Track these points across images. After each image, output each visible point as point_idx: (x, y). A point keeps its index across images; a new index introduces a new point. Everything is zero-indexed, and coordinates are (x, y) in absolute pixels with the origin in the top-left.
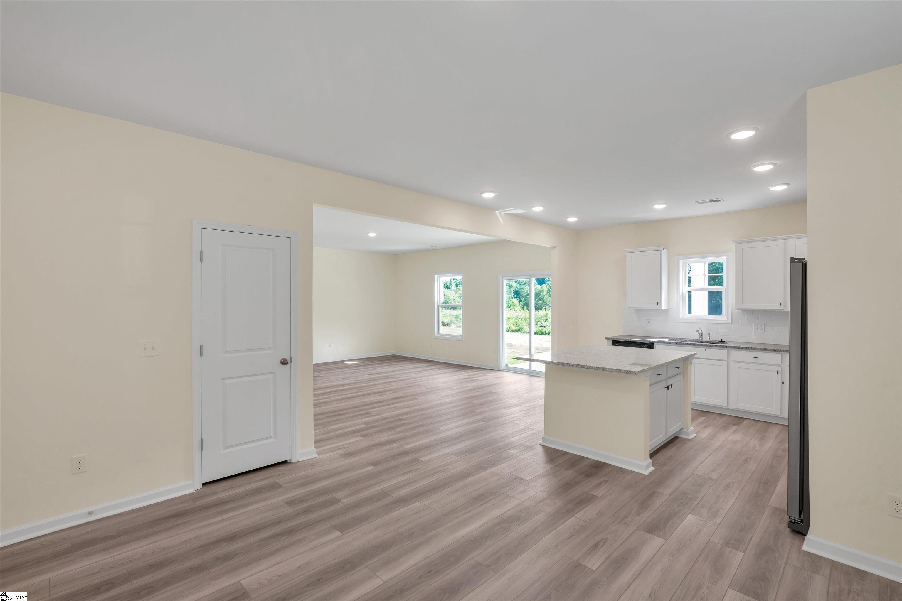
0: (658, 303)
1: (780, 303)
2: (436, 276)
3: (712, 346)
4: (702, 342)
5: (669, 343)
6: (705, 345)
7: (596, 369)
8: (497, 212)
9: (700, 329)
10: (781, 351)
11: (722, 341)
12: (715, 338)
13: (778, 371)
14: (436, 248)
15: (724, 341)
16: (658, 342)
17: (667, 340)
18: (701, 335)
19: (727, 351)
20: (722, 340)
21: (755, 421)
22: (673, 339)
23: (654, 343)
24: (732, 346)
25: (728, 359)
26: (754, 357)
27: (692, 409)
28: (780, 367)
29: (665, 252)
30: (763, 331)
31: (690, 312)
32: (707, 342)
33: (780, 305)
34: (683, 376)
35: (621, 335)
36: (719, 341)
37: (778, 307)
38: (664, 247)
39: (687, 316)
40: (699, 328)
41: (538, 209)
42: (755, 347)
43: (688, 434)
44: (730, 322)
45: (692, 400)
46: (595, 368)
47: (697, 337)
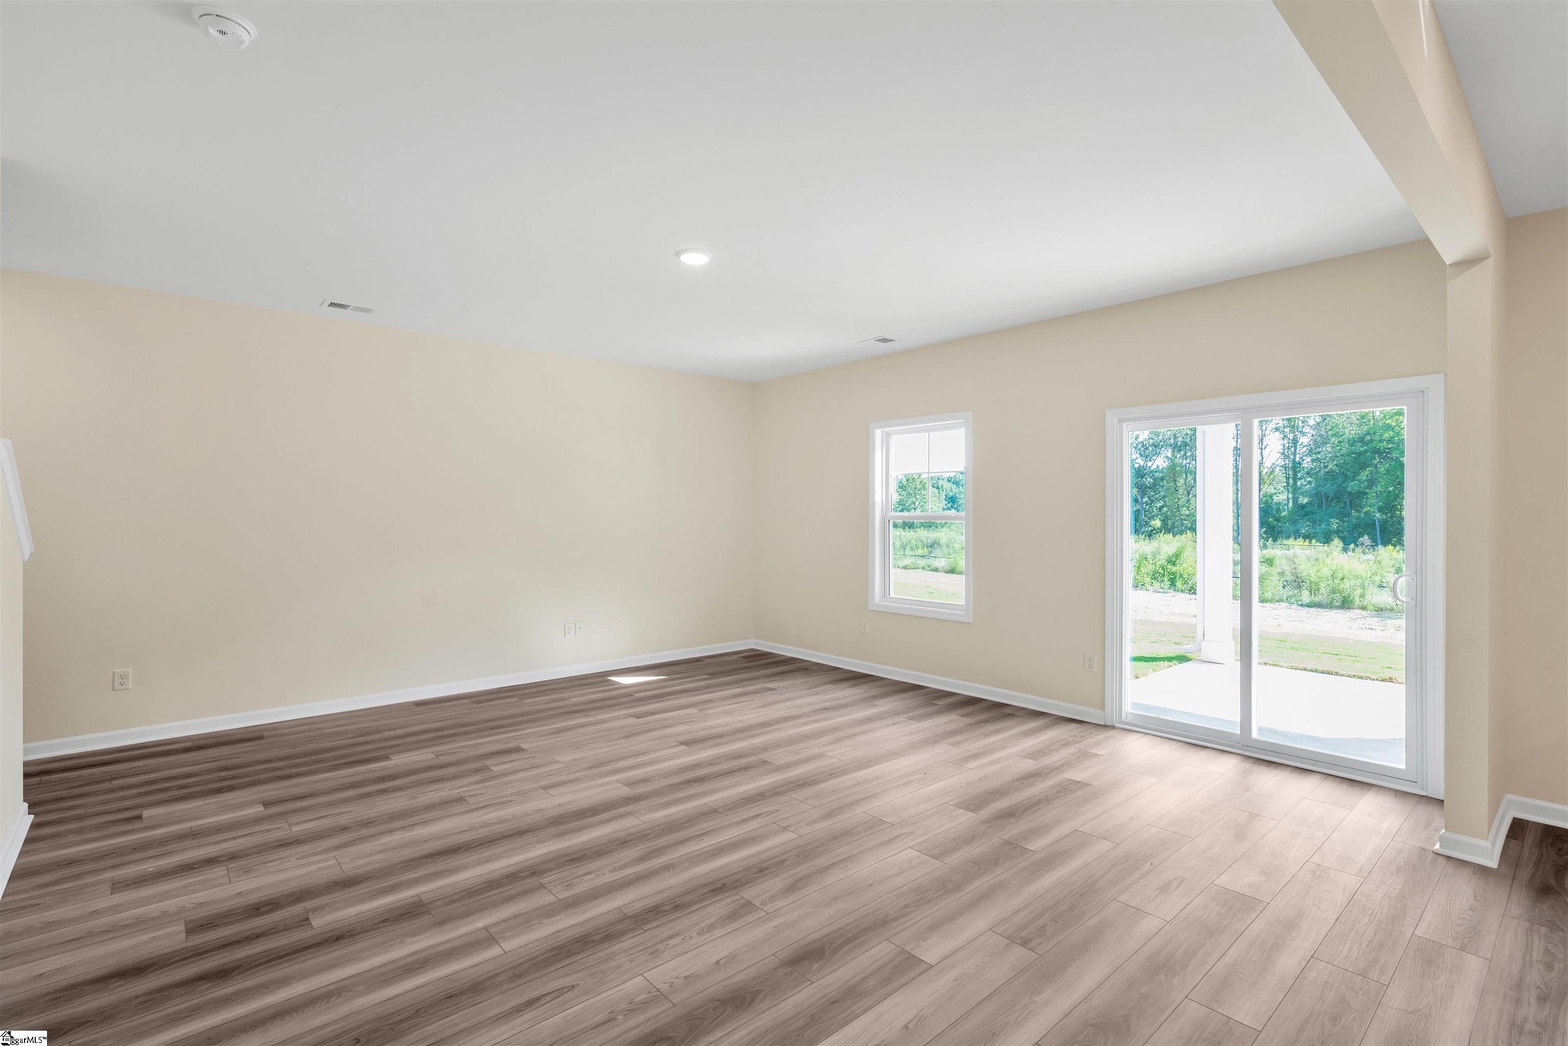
2: (878, 434)
14: (883, 344)
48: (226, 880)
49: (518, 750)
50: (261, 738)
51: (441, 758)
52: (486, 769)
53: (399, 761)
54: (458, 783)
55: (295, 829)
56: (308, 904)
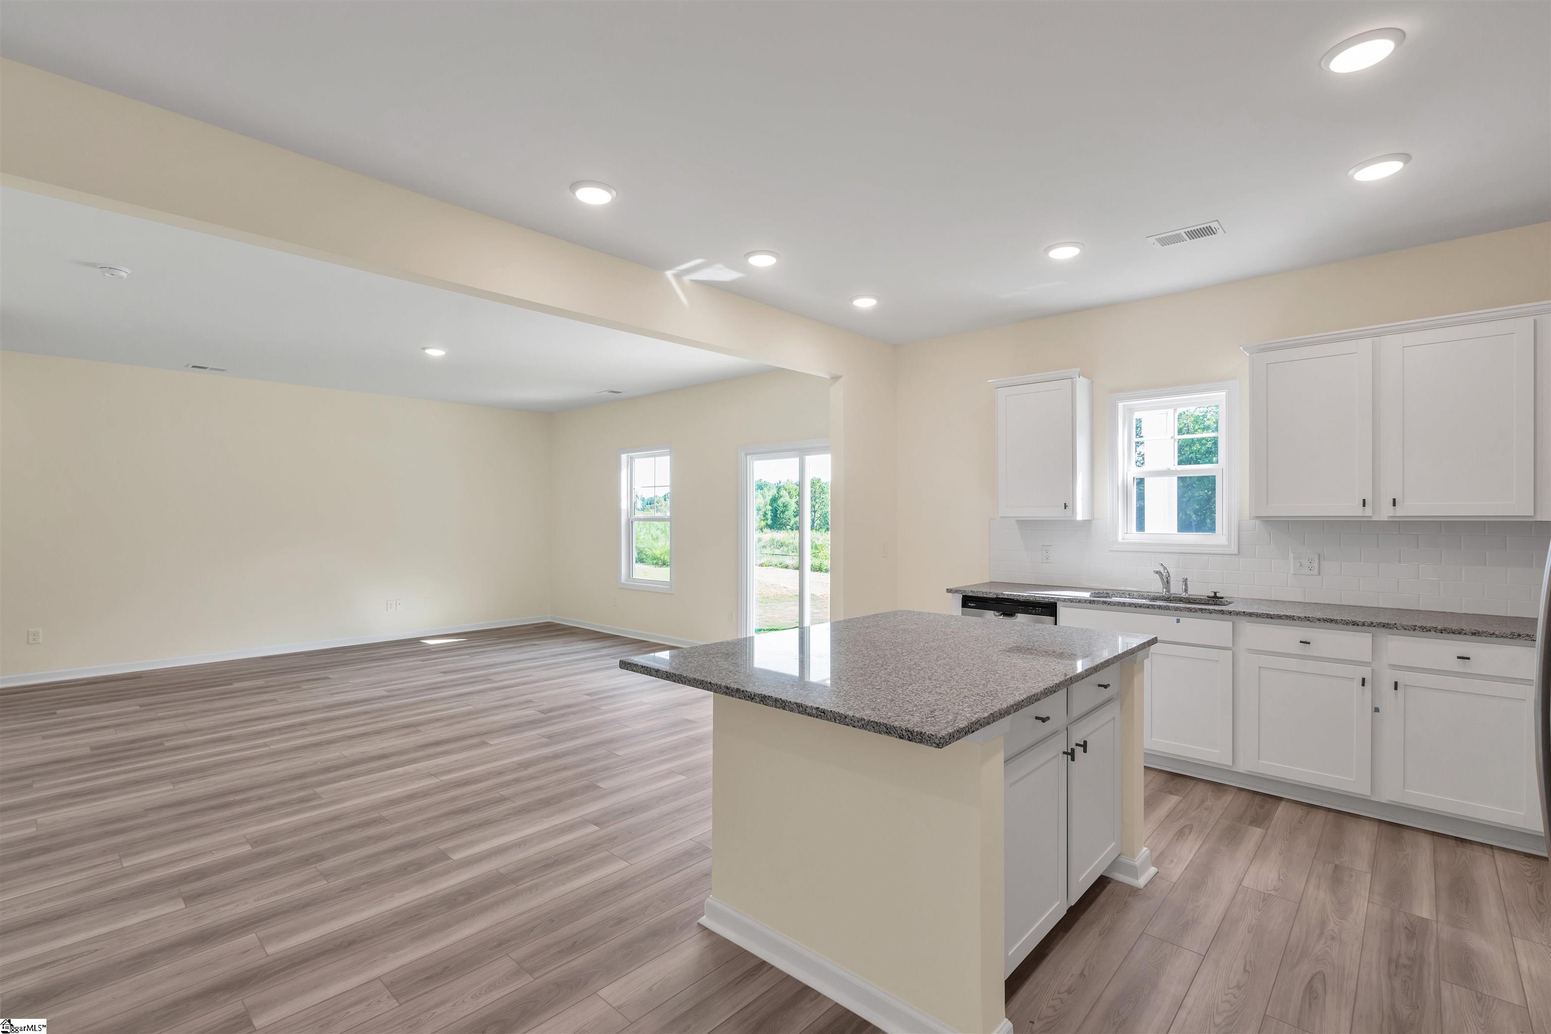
0: (1066, 506)
1: (1364, 500)
2: (624, 457)
3: (1196, 610)
4: (1168, 598)
5: (1090, 603)
6: (1177, 609)
7: (817, 717)
8: (669, 274)
9: (1165, 568)
10: (1371, 624)
11: (1215, 599)
12: (1199, 590)
13: (1364, 680)
14: (615, 394)
15: (1222, 598)
16: (1064, 600)
17: (1086, 595)
18: (1167, 581)
19: (1231, 623)
20: (1215, 593)
21: (1303, 807)
22: (1102, 592)
23: (1056, 603)
24: (1244, 612)
25: (1233, 645)
26: (1301, 642)
27: (1145, 767)
28: (1370, 668)
29: (1082, 384)
30: (1316, 572)
31: (1141, 526)
32: (1181, 600)
33: (1364, 505)
34: (1121, 705)
35: (989, 581)
36: (1208, 597)
37: (1357, 511)
38: (1079, 369)
39: (1134, 535)
40: (1162, 565)
41: (763, 261)
42: (1302, 615)
43: (1135, 872)
44: (1234, 549)
45: (1146, 745)
46: (814, 712)
47: (1157, 587)
48: (115, 733)
49: (327, 678)
50: (141, 677)
51: (268, 683)
52: (299, 687)
53: (237, 685)
54: (274, 694)
55: (159, 714)
56: (163, 739)
